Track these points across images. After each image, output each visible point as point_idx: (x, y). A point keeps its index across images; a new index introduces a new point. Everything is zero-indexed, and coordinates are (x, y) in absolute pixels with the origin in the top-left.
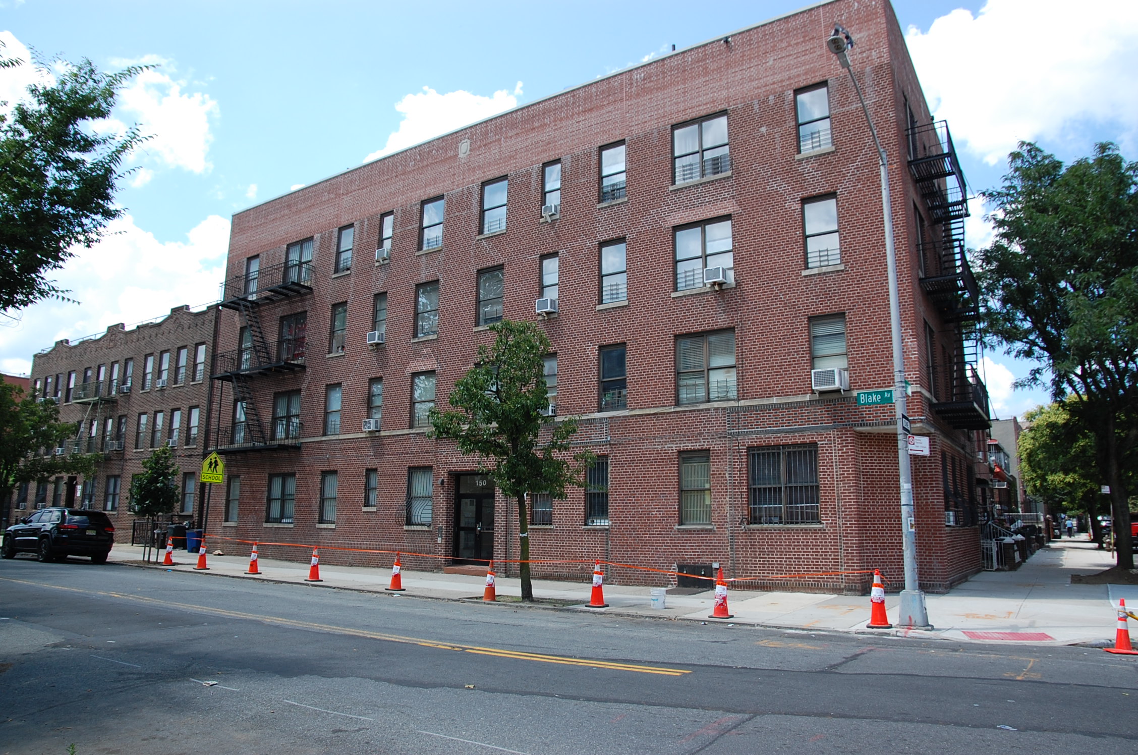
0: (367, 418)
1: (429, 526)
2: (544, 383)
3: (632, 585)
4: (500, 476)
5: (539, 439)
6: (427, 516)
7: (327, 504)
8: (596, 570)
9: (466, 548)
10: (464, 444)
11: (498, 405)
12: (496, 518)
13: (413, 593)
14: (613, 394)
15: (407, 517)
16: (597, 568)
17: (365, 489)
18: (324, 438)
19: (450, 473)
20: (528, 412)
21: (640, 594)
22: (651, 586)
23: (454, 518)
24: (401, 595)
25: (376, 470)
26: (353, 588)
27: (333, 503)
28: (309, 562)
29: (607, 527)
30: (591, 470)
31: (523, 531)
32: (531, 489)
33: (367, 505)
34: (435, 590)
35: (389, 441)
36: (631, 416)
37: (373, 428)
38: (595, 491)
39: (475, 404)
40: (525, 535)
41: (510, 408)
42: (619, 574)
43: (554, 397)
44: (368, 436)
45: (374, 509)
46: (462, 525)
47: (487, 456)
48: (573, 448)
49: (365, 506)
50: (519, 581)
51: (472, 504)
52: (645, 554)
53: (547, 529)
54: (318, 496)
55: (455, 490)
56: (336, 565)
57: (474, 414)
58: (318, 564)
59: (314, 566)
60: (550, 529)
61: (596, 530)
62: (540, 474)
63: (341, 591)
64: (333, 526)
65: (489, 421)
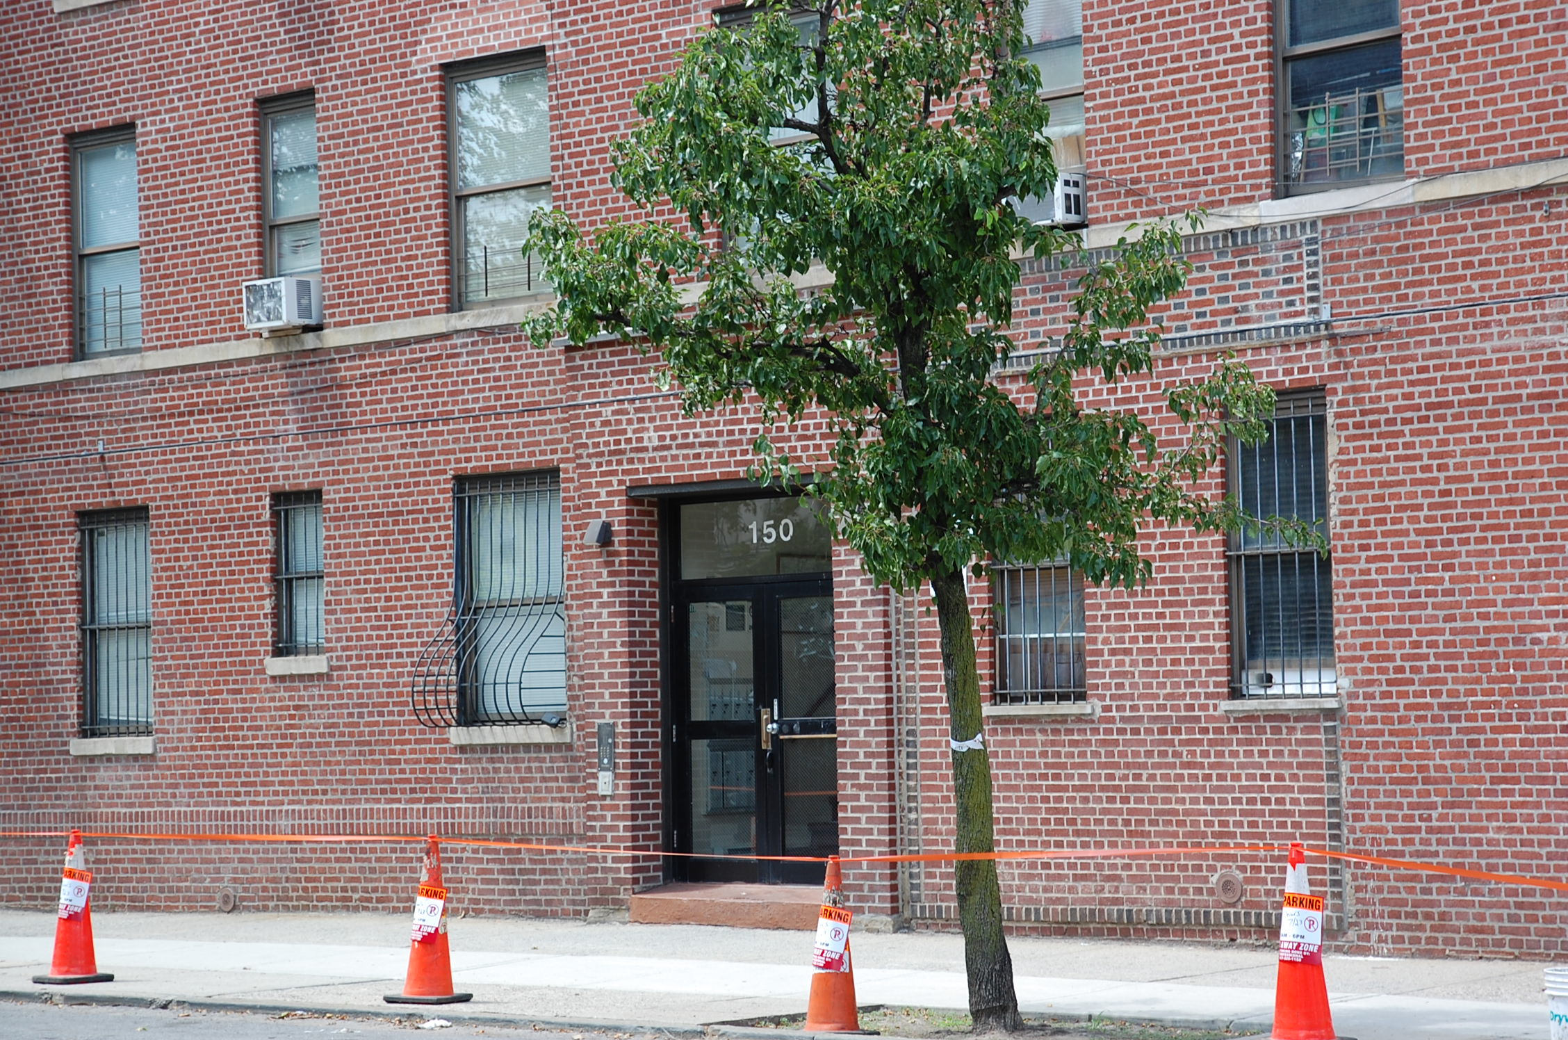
0: (263, 274)
1: (559, 723)
2: (1029, 78)
3: (1458, 956)
4: (853, 495)
5: (1018, 329)
6: (547, 680)
7: (112, 652)
8: (1290, 887)
9: (721, 812)
10: (689, 360)
11: (826, 187)
12: (843, 680)
13: (502, 1011)
14: (1342, 111)
15: (461, 693)
16: (1296, 880)
17: (275, 581)
18: (77, 371)
19: (636, 496)
20: (964, 211)
21: (1496, 996)
22: (1545, 958)
23: (663, 684)
24: (456, 1020)
25: (314, 496)
26: (249, 1000)
27: (135, 646)
28: (49, 900)
29: (1332, 704)
30: (1247, 452)
31: (964, 725)
32: (989, 542)
33: (284, 646)
34: (600, 993)
35: (363, 366)
36: (1428, 206)
37: (288, 315)
38: (1270, 549)
39: (727, 189)
40: (975, 744)
41: (885, 195)
42: (1395, 908)
43: (1075, 142)
44: (270, 349)
45: (316, 664)
46: (700, 712)
47: (794, 406)
48: (1168, 361)
49: (278, 652)
50: (954, 947)
51: (734, 624)
52: (1510, 818)
53: (1063, 719)
54: (72, 618)
55: (662, 564)
56: (168, 909)
57: (726, 234)
58: (87, 910)
59: (72, 918)
60: (1080, 718)
61: (1284, 717)
62: (1025, 478)
63: (197, 1015)
64: (144, 745)
65: (794, 259)
